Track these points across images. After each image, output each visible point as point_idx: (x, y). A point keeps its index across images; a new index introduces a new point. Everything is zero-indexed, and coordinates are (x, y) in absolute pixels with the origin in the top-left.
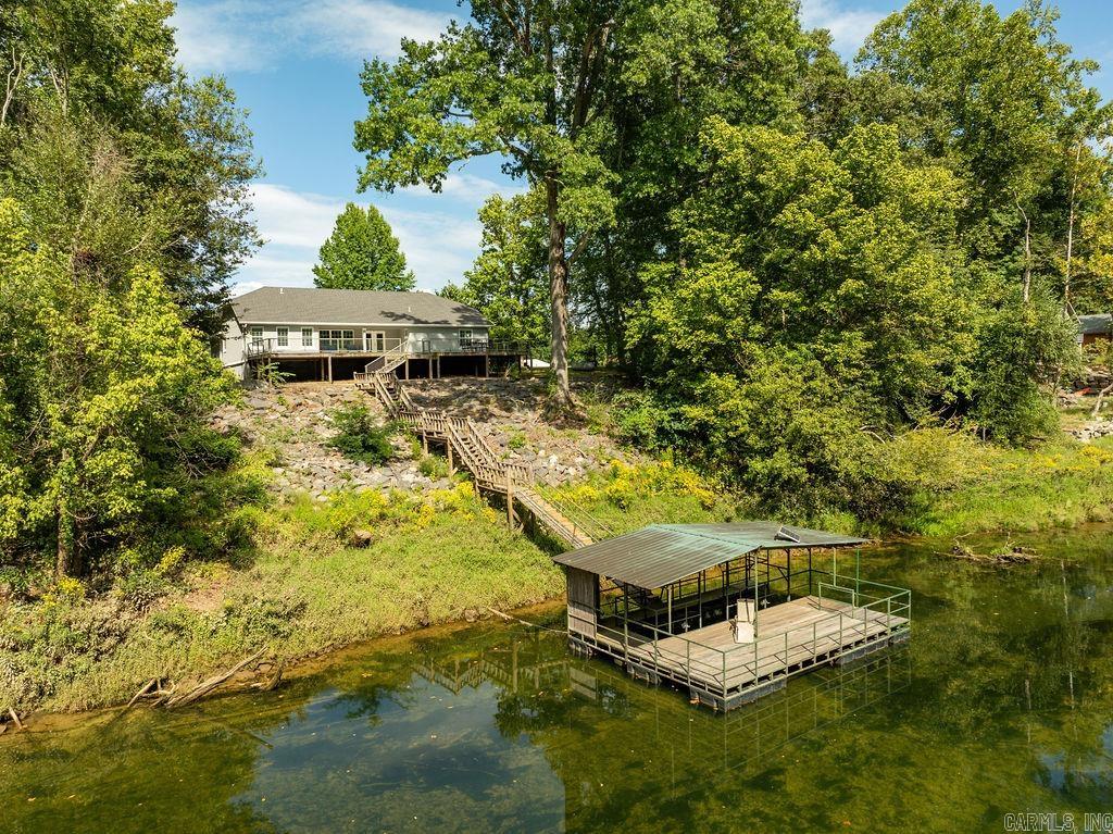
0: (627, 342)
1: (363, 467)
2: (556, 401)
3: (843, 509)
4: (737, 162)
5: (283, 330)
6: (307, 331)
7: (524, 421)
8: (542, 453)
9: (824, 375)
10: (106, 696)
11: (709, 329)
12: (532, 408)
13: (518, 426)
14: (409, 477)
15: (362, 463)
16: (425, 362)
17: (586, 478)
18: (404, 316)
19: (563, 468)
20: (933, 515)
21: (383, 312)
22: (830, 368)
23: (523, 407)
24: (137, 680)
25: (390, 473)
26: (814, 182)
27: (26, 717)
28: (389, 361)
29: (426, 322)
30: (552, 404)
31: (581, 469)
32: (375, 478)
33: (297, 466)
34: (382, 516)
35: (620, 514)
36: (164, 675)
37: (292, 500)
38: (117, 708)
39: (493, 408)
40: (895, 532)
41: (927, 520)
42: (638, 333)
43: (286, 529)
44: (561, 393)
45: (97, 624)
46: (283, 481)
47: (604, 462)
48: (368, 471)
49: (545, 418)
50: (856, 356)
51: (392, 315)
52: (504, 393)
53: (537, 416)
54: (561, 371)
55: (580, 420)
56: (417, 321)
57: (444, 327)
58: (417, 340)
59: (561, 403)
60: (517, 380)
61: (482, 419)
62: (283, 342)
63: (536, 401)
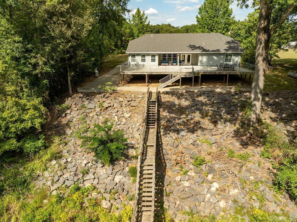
2: (249, 120)
5: (143, 56)
6: (153, 56)
7: (221, 134)
8: (210, 177)
12: (232, 121)
14: (118, 178)
15: (101, 161)
18: (199, 48)
21: (190, 46)
23: (226, 121)
25: (110, 172)
29: (208, 51)
30: (246, 122)
44: (254, 116)
51: (193, 47)
52: (221, 106)
53: (232, 130)
54: (256, 103)
55: (261, 138)
56: (204, 50)
57: (217, 53)
58: (202, 60)
59: (253, 122)
60: (237, 94)
61: (193, 131)
62: (143, 60)
63: (238, 115)
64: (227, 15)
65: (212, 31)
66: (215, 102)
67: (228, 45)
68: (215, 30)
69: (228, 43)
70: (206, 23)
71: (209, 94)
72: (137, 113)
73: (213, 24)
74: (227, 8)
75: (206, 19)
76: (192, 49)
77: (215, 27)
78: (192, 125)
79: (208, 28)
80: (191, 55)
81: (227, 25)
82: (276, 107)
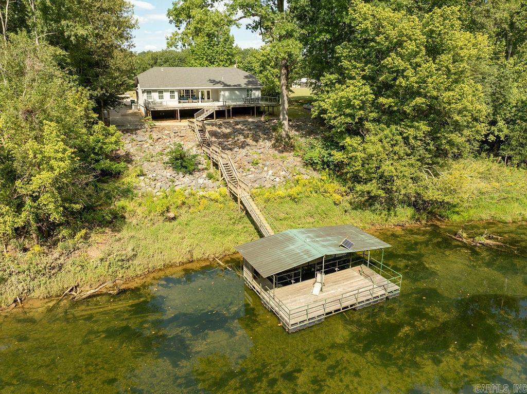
0: (312, 114)
1: (181, 175)
2: (281, 136)
3: (409, 205)
4: (367, 28)
5: (161, 92)
6: (172, 92)
7: (263, 148)
8: (266, 169)
9: (402, 144)
10: (53, 293)
11: (347, 115)
12: (269, 139)
13: (259, 151)
14: (201, 181)
15: (180, 173)
16: (223, 111)
17: (284, 183)
18: (219, 82)
19: (273, 178)
20: (457, 209)
21: (210, 80)
22: (406, 139)
23: (264, 139)
24: (65, 286)
25: (193, 178)
26: (406, 41)
27: (24, 299)
28: (207, 111)
29: (229, 86)
30: (279, 138)
31: (282, 178)
32: (186, 181)
33: (150, 176)
34: (184, 203)
35: (294, 206)
36: (76, 284)
37: (145, 194)
38: (58, 298)
39: (249, 141)
40: (435, 217)
41: (454, 212)
42: (318, 110)
43: (139, 211)
44: (284, 133)
45: (48, 265)
46: (142, 184)
47: (295, 174)
48: (183, 177)
49: (274, 146)
50: (420, 134)
51: (213, 82)
52: (257, 130)
53: (270, 145)
54: (284, 122)
55: (292, 147)
56: (225, 85)
57: (238, 88)
58: (225, 94)
59: (284, 137)
60: (267, 122)
61: (242, 147)
62: (161, 97)
63: (272, 135)
64: (228, 43)
65: (213, 63)
66: (251, 128)
67: (247, 80)
68: (217, 62)
69: (246, 77)
70: (204, 52)
71: (245, 123)
72: (189, 141)
73: (213, 54)
74: (228, 35)
75: (204, 48)
76: (212, 84)
77: (215, 59)
78: (240, 144)
79: (207, 59)
80: (210, 90)
81: (230, 56)
82: (298, 128)
